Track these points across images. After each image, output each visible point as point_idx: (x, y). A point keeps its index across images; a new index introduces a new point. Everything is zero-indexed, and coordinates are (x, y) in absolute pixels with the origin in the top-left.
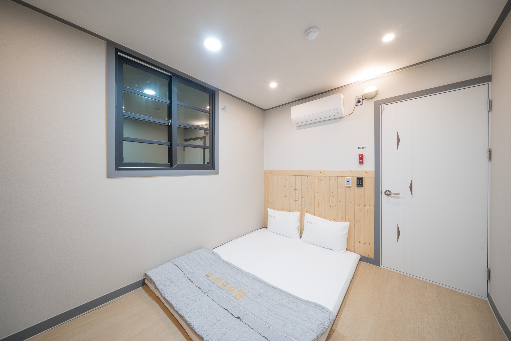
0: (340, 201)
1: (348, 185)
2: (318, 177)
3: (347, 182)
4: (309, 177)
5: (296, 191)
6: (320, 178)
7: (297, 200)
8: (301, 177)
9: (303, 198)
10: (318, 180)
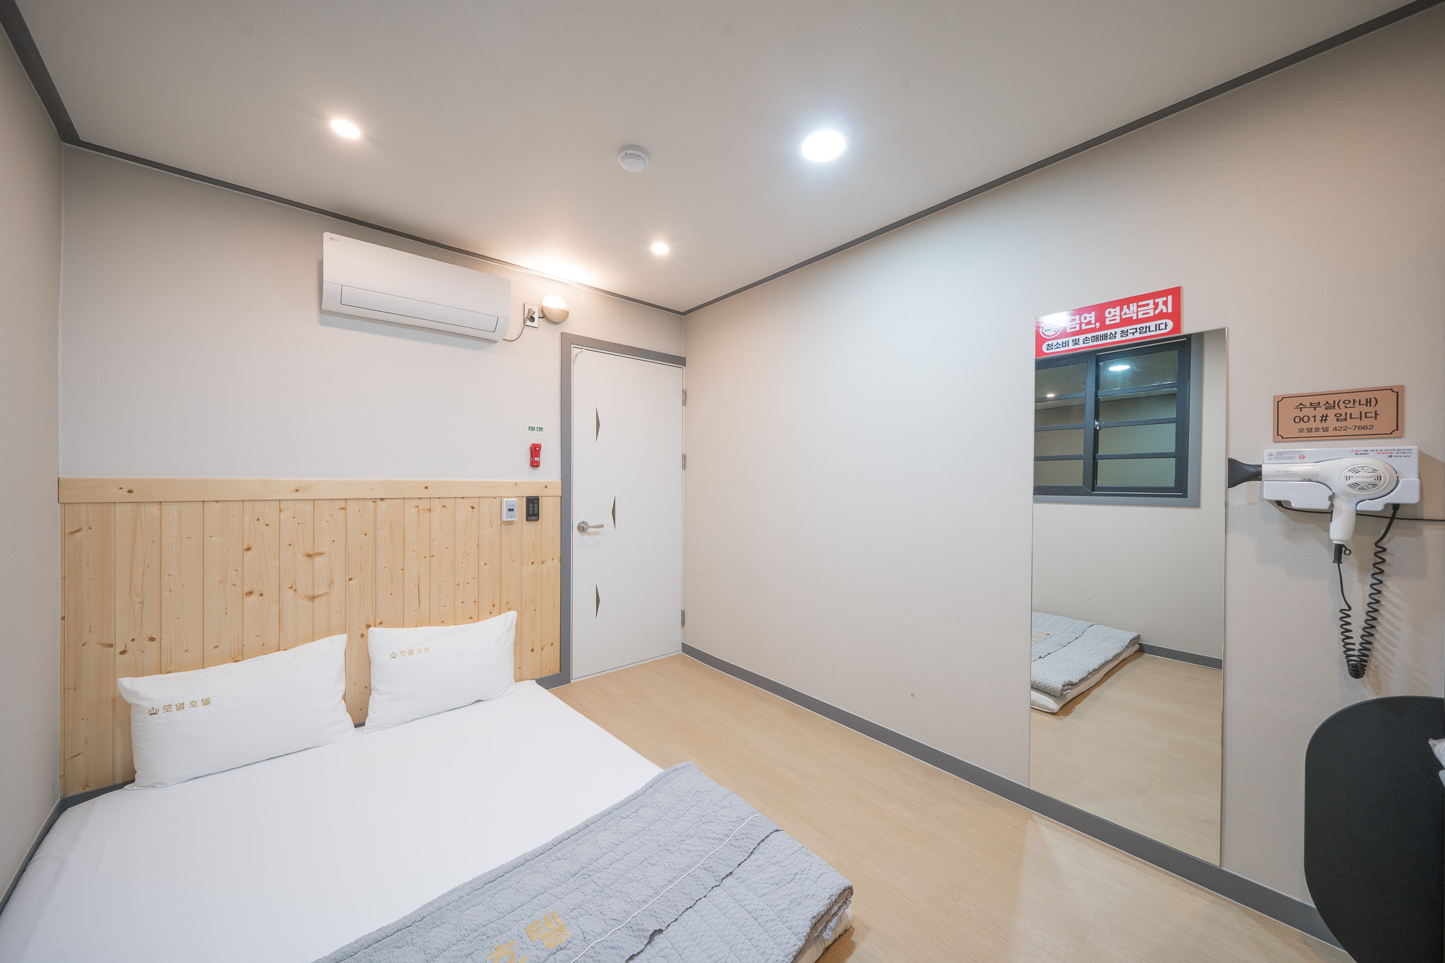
0: (485, 564)
1: (511, 517)
2: (416, 502)
3: (510, 510)
4: (379, 502)
5: (318, 561)
6: (424, 504)
7: (325, 594)
8: (343, 506)
9: (351, 579)
10: (415, 510)
